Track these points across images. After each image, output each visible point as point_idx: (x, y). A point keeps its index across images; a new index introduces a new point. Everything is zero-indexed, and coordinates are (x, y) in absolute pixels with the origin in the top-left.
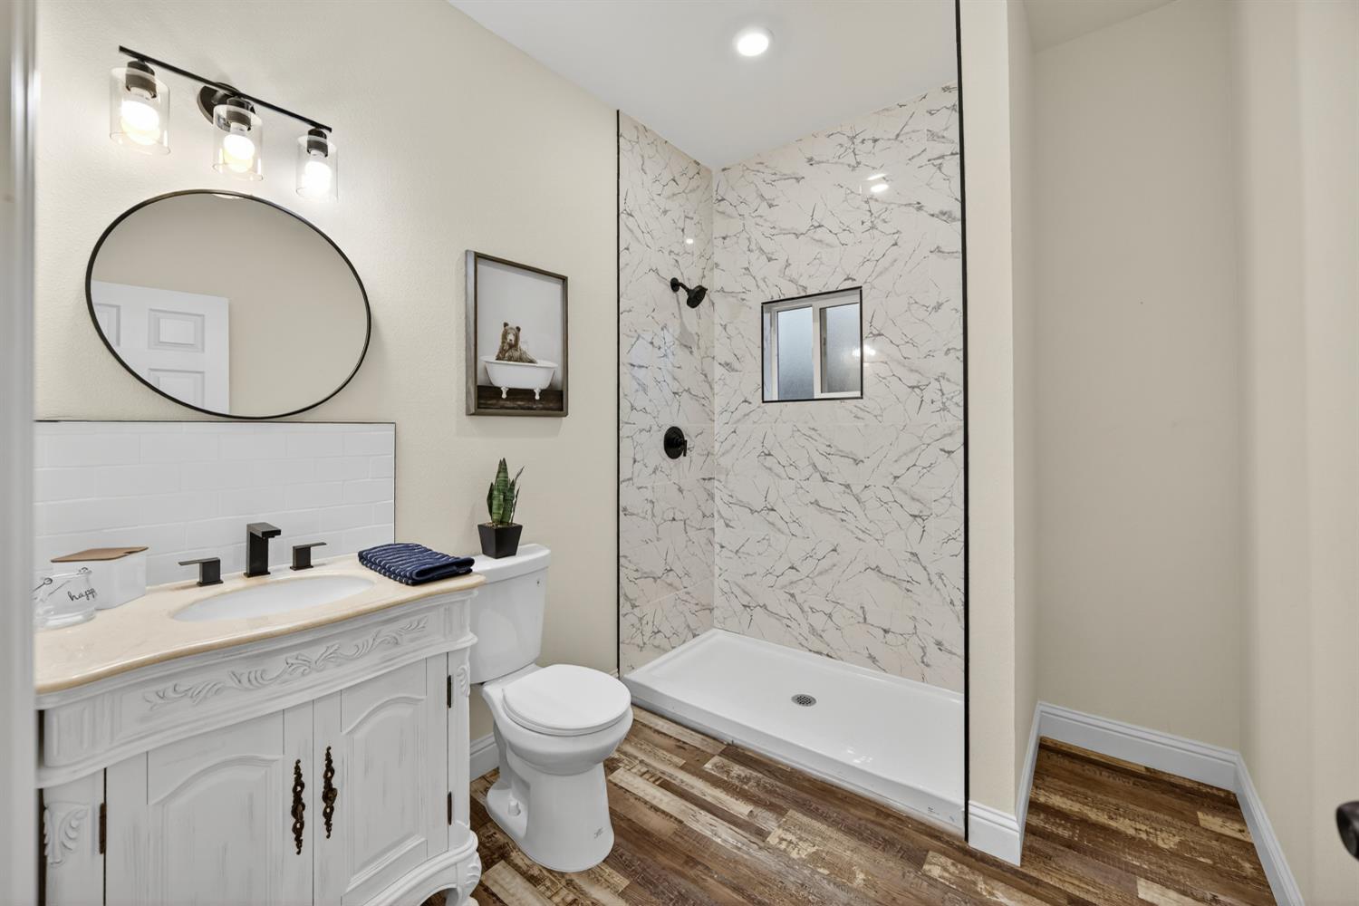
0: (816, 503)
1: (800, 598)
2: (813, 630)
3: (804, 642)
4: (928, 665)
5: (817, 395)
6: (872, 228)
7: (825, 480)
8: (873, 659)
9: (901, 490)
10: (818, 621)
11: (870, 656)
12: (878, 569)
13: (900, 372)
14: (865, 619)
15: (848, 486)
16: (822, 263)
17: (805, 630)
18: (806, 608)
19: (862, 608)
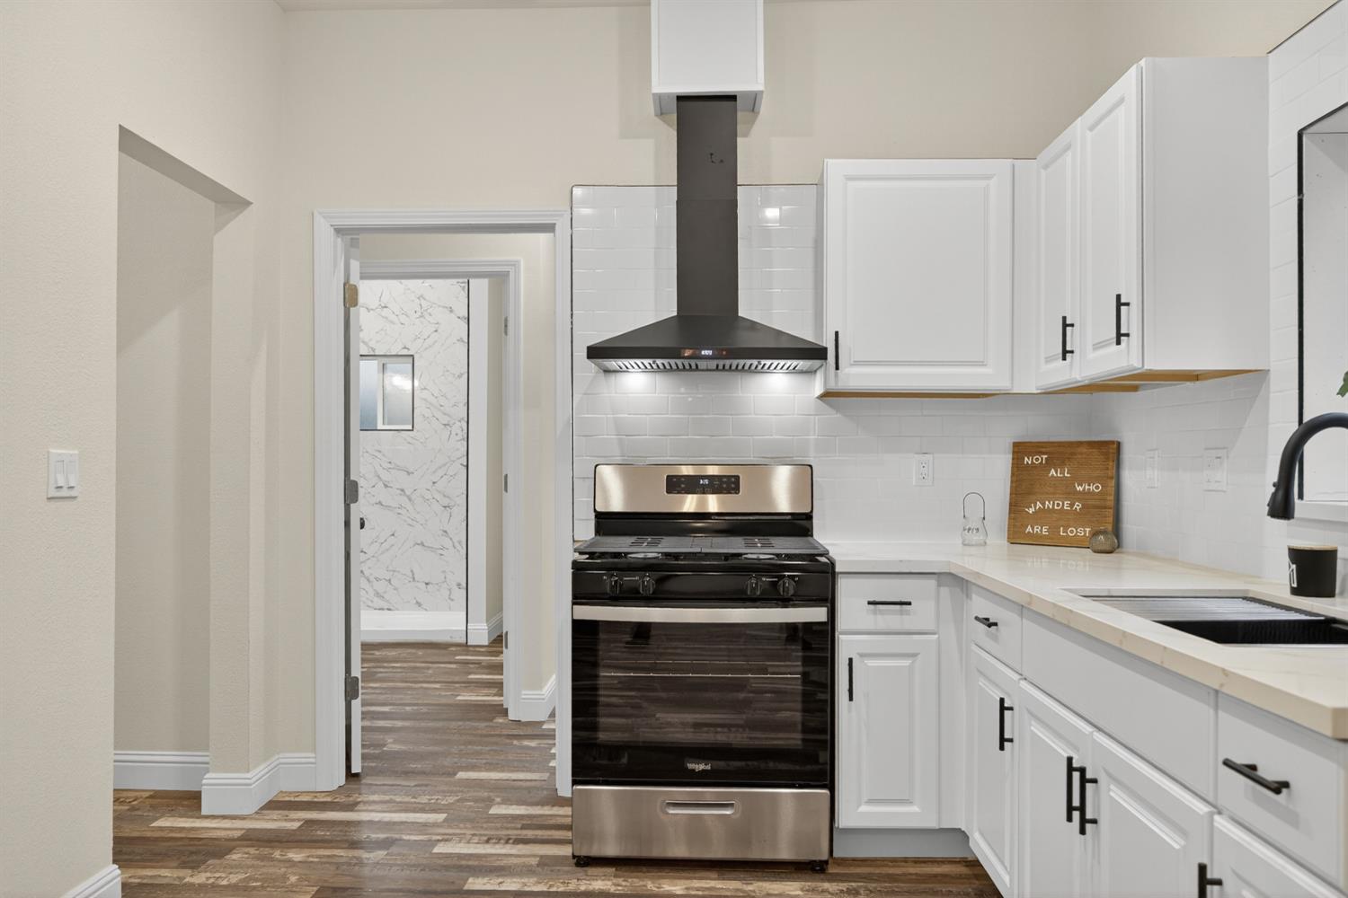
0: (380, 503)
1: (367, 573)
2: (377, 594)
3: (370, 604)
4: (452, 600)
5: (380, 426)
6: (421, 317)
7: (386, 486)
8: (419, 604)
9: (437, 491)
10: (380, 587)
11: (417, 602)
12: (422, 544)
13: (438, 415)
14: (414, 578)
15: (402, 490)
16: (386, 334)
17: (371, 593)
18: (372, 578)
19: (412, 571)
